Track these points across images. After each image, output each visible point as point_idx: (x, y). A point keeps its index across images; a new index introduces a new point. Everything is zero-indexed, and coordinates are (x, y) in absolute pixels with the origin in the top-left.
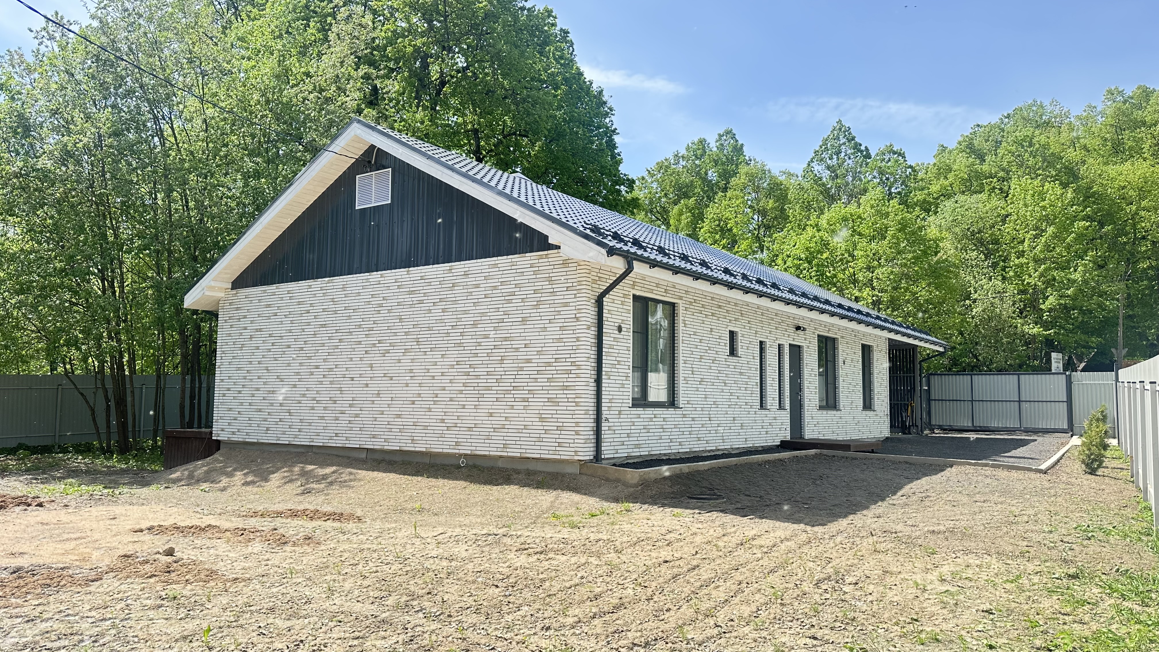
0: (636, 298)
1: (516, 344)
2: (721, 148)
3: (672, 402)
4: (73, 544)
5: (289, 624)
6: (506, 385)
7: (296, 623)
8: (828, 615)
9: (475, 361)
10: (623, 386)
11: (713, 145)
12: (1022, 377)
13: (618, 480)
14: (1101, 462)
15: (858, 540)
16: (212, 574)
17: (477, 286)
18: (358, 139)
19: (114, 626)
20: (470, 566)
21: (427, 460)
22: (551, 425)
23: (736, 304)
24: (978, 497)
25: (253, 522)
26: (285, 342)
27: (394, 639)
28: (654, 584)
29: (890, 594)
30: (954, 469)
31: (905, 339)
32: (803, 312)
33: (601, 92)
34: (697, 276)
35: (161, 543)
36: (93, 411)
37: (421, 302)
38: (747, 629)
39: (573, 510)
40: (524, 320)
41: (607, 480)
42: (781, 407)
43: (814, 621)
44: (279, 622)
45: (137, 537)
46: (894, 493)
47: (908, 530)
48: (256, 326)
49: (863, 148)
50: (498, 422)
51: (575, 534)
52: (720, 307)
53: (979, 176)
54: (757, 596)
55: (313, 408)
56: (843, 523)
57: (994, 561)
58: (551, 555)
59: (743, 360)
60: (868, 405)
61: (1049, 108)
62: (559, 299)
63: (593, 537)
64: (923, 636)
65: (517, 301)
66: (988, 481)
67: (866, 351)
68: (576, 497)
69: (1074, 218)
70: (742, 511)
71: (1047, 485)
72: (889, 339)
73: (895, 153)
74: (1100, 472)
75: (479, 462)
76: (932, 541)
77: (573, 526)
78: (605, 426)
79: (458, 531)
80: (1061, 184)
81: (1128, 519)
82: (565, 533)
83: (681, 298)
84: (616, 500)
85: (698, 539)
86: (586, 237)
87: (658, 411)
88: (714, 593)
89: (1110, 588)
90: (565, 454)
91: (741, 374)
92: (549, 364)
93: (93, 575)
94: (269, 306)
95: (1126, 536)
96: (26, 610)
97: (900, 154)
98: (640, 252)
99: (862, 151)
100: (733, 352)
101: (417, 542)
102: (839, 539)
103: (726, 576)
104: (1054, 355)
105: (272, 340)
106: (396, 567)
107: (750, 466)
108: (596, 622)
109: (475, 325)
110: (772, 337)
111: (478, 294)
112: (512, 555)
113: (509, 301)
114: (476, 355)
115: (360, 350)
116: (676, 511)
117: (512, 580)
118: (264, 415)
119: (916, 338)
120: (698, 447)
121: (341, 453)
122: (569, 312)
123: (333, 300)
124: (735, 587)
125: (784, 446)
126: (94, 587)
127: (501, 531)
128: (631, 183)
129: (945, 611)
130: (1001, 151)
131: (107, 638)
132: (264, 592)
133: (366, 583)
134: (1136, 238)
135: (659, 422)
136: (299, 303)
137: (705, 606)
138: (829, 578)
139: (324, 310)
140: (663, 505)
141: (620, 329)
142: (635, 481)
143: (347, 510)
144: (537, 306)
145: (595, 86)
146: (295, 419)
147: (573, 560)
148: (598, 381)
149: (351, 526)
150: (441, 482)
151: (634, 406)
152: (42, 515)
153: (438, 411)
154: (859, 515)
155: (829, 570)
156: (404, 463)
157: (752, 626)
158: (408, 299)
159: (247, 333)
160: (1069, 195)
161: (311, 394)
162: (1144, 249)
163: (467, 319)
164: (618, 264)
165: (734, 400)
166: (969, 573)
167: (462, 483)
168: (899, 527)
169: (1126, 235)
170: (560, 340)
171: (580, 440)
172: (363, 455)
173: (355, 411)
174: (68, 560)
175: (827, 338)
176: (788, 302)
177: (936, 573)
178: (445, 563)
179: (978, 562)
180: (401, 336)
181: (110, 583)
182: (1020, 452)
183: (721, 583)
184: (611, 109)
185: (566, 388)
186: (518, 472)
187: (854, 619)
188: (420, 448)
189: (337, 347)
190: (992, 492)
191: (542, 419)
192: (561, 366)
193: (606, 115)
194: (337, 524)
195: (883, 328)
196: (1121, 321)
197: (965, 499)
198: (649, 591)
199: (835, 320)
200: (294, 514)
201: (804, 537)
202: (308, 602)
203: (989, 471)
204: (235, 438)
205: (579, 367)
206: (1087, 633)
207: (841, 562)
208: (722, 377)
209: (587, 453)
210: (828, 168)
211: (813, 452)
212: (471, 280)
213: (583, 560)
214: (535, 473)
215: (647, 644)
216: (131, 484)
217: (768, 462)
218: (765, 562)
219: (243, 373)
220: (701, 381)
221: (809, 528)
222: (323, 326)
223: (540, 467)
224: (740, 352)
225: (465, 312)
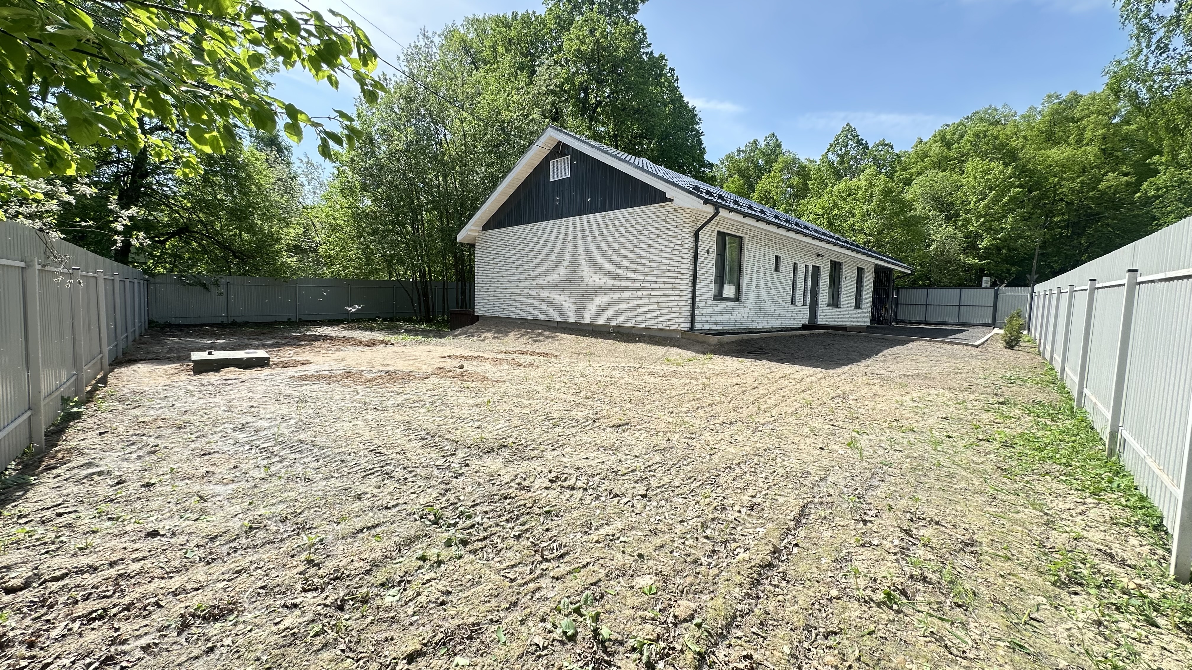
0: (719, 233)
1: (645, 261)
2: (767, 144)
3: (737, 298)
4: (412, 362)
5: (529, 402)
6: (637, 285)
7: (534, 402)
8: (841, 415)
9: (619, 271)
10: (708, 287)
11: (762, 144)
12: (963, 290)
13: (704, 342)
14: (1018, 342)
15: (855, 378)
16: (485, 378)
17: (621, 226)
18: (551, 138)
19: (440, 398)
20: (623, 381)
21: (591, 328)
22: (664, 309)
23: (780, 239)
24: (932, 358)
25: (501, 356)
26: (512, 261)
27: (587, 412)
28: (731, 395)
29: (879, 406)
30: (915, 343)
31: (886, 265)
32: (823, 244)
33: (694, 109)
34: (758, 219)
35: (456, 363)
36: (412, 299)
37: (588, 236)
38: (791, 419)
39: (678, 358)
40: (649, 246)
41: (698, 341)
42: (804, 304)
43: (832, 417)
44: (524, 401)
45: (443, 360)
46: (877, 355)
47: (888, 374)
48: (496, 252)
49: (864, 142)
50: (632, 307)
51: (680, 369)
52: (770, 240)
53: (947, 159)
54: (795, 403)
55: (527, 298)
56: (845, 369)
57: (947, 392)
58: (669, 378)
59: (783, 274)
60: (858, 305)
61: (1001, 110)
62: (671, 233)
63: (691, 371)
64: (904, 428)
65: (645, 235)
66: (939, 350)
67: (860, 271)
68: (679, 351)
69: (1012, 185)
70: (781, 361)
71: (979, 353)
72: (876, 265)
73: (886, 145)
74: (1016, 348)
75: (621, 330)
76: (904, 380)
77: (679, 365)
78: (697, 310)
79: (613, 364)
80: (1003, 163)
81: (1038, 374)
82: (675, 368)
83: (746, 234)
84: (704, 353)
85: (756, 374)
86: (690, 192)
87: (729, 303)
88: (768, 401)
89: (1029, 410)
90: (673, 326)
91: (781, 282)
92: (664, 273)
93: (425, 375)
94: (502, 240)
95: (1037, 383)
96: (396, 389)
97: (890, 146)
98: (724, 203)
99: (862, 144)
100: (777, 269)
101: (591, 369)
102: (843, 377)
103: (775, 393)
104: (984, 278)
105: (504, 259)
106: (581, 379)
107: (785, 337)
108: (699, 411)
109: (619, 250)
110: (802, 260)
111: (622, 230)
112: (646, 377)
113: (640, 235)
114: (620, 268)
115: (553, 265)
116: (740, 359)
117: (648, 389)
118: (501, 302)
119: (893, 264)
120: (752, 326)
121: (543, 323)
122: (677, 241)
123: (537, 236)
124: (781, 398)
125: (804, 327)
126: (426, 381)
127: (638, 366)
128: (711, 166)
129: (917, 417)
130: (963, 142)
131: (437, 404)
132: (513, 387)
133: (567, 385)
134: (1054, 200)
135: (729, 309)
136: (519, 238)
137: (763, 407)
138: (839, 396)
139: (532, 242)
140: (732, 356)
141: (708, 252)
142: (715, 343)
143: (549, 352)
144: (657, 238)
145: (690, 105)
146: (518, 304)
147: (682, 381)
148: (694, 284)
149: (553, 359)
150: (600, 340)
151: (715, 299)
152: (394, 348)
153: (597, 300)
154: (855, 365)
155: (839, 392)
156: (578, 330)
157: (794, 417)
158: (580, 235)
159: (491, 256)
160: (1009, 171)
161: (526, 290)
162: (1059, 208)
163: (615, 246)
164: (709, 210)
165: (776, 298)
166: (931, 398)
167: (612, 341)
168: (882, 372)
169: (1048, 198)
170: (671, 258)
171: (682, 318)
172: (555, 325)
173: (550, 300)
174: (411, 368)
175: (836, 262)
176: (814, 238)
177: (910, 396)
178: (608, 379)
179: (936, 393)
180: (576, 257)
181: (433, 380)
182: (958, 336)
183: (772, 396)
184: (700, 120)
185: (674, 287)
186: (644, 336)
187: (857, 418)
188: (587, 321)
189: (540, 263)
190: (943, 356)
191: (659, 306)
192: (673, 274)
193: (697, 123)
194: (545, 358)
195: (873, 257)
196: (1036, 256)
197: (924, 359)
198: (729, 399)
199: (843, 251)
200: (522, 353)
201: (821, 375)
202: (538, 393)
203: (939, 345)
204: (486, 314)
205: (682, 274)
206: (1015, 434)
207: (847, 388)
208: (769, 284)
209: (685, 327)
210: (839, 155)
211: (823, 331)
212: (617, 222)
213: (688, 381)
214: (654, 337)
215: (731, 423)
216: (435, 336)
217: (796, 336)
218: (798, 386)
219: (489, 278)
220: (756, 286)
221: (823, 371)
222: (532, 251)
223: (656, 334)
224: (781, 269)
225: (614, 242)
